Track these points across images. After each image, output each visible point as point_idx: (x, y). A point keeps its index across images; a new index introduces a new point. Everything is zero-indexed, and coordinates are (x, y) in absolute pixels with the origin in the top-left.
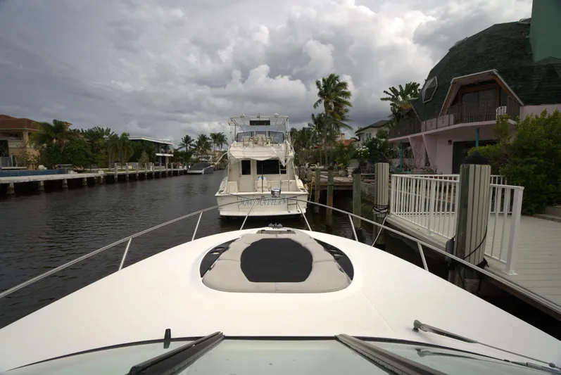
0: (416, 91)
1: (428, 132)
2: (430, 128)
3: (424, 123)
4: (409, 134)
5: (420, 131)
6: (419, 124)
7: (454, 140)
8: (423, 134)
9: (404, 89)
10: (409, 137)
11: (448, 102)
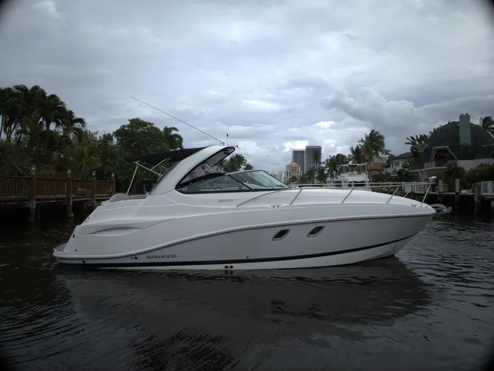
0: (426, 139)
1: (427, 169)
2: (427, 166)
3: (425, 164)
5: (423, 168)
9: (419, 138)
10: (419, 170)
11: (433, 157)
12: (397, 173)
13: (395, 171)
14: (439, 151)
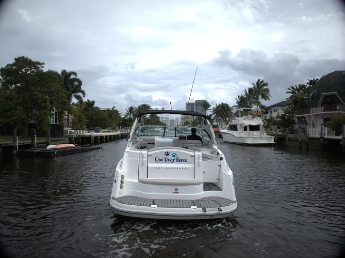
0: (305, 89)
1: (313, 114)
2: (314, 111)
3: (311, 109)
4: (305, 114)
5: (310, 113)
6: (310, 110)
7: (324, 117)
8: (311, 114)
9: (298, 88)
10: (305, 115)
11: (320, 102)
12: (281, 117)
13: (278, 117)
14: (326, 97)
